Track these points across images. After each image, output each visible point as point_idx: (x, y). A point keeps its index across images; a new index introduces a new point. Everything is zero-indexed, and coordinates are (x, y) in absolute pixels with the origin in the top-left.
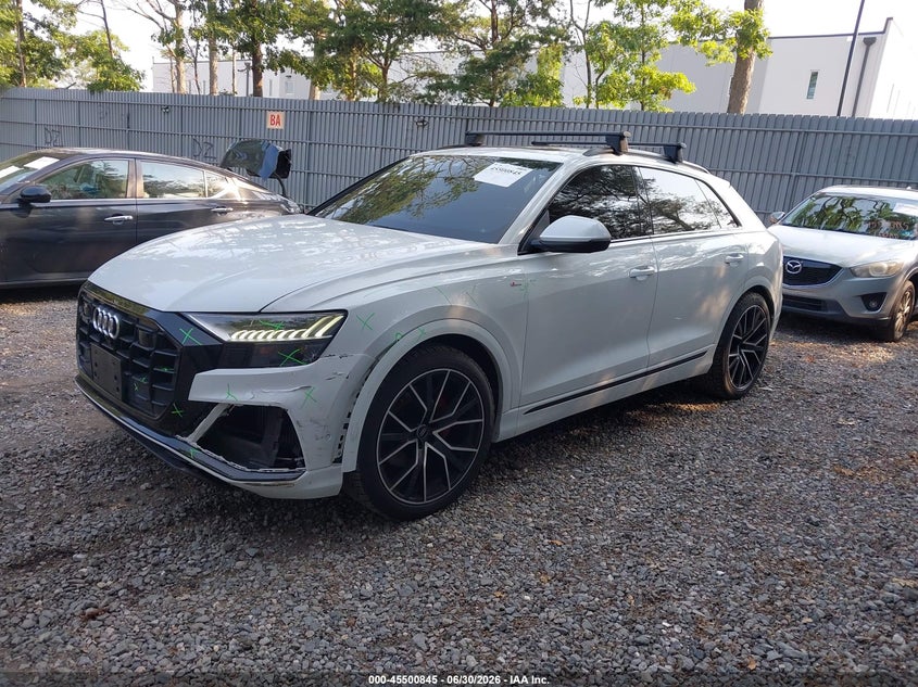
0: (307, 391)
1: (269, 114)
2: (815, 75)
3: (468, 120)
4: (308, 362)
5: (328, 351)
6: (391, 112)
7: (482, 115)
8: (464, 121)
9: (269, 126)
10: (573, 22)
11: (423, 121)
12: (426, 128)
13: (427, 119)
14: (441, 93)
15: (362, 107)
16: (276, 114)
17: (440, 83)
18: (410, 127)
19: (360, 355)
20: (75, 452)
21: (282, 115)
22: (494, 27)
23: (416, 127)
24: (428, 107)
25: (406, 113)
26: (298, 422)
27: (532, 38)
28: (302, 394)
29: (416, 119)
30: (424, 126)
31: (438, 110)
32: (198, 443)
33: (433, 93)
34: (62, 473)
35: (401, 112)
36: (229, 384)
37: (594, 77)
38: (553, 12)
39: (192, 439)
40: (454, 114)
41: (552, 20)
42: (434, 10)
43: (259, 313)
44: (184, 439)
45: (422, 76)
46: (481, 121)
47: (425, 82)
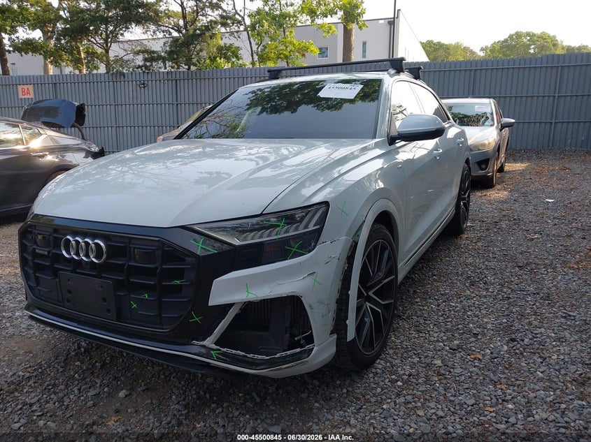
0: (314, 277)
1: (20, 88)
2: (364, 44)
3: (176, 81)
4: (309, 252)
5: (322, 239)
6: (118, 79)
7: (186, 76)
8: (174, 82)
9: (21, 96)
10: (236, 13)
11: (144, 84)
12: (146, 88)
13: (146, 82)
14: (154, 64)
15: (95, 77)
16: (25, 87)
17: (152, 57)
18: (134, 89)
19: (344, 238)
20: (29, 378)
21: (31, 87)
22: (184, 17)
23: (138, 88)
24: (146, 75)
25: (130, 79)
26: (310, 306)
27: (216, 23)
28: (309, 281)
29: (138, 83)
30: (144, 87)
31: (154, 75)
32: (216, 344)
33: (148, 64)
34: (32, 401)
35: (126, 79)
36: (246, 283)
37: (255, 48)
38: (224, 5)
39: (209, 342)
40: (166, 77)
41: (224, 11)
42: (142, 5)
43: (261, 215)
44: (201, 343)
45: (138, 53)
46: (186, 81)
47: (140, 57)
